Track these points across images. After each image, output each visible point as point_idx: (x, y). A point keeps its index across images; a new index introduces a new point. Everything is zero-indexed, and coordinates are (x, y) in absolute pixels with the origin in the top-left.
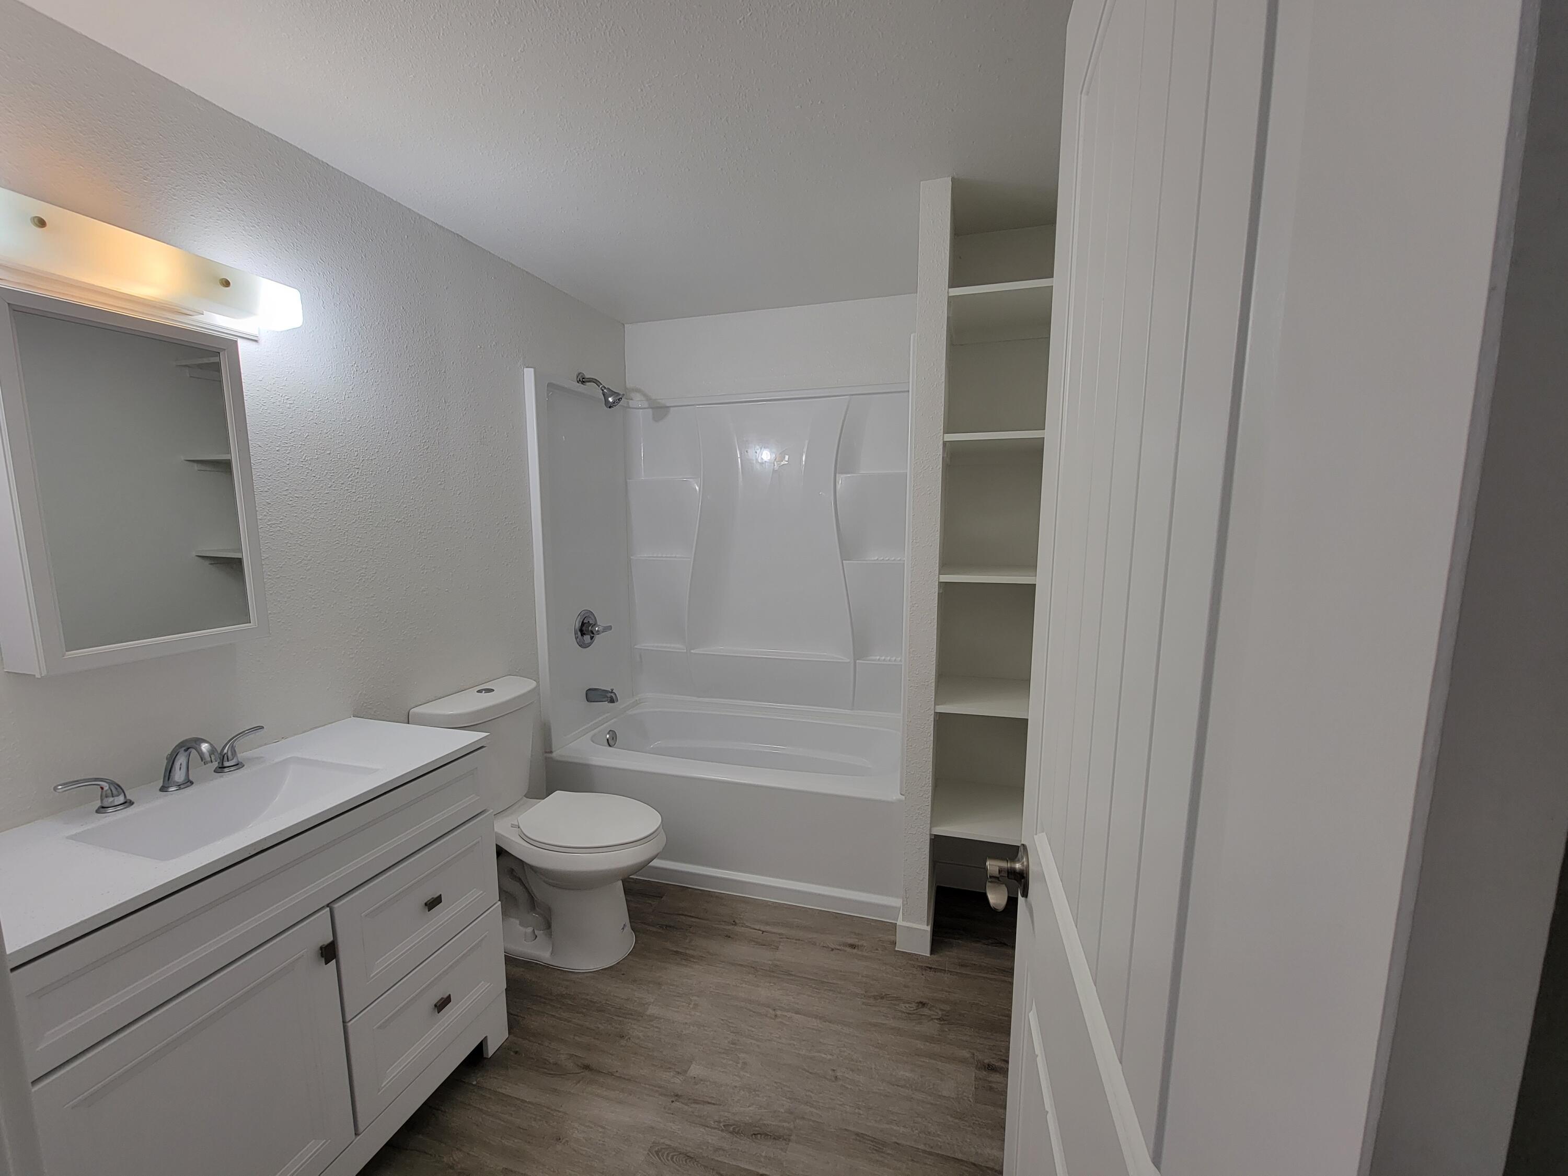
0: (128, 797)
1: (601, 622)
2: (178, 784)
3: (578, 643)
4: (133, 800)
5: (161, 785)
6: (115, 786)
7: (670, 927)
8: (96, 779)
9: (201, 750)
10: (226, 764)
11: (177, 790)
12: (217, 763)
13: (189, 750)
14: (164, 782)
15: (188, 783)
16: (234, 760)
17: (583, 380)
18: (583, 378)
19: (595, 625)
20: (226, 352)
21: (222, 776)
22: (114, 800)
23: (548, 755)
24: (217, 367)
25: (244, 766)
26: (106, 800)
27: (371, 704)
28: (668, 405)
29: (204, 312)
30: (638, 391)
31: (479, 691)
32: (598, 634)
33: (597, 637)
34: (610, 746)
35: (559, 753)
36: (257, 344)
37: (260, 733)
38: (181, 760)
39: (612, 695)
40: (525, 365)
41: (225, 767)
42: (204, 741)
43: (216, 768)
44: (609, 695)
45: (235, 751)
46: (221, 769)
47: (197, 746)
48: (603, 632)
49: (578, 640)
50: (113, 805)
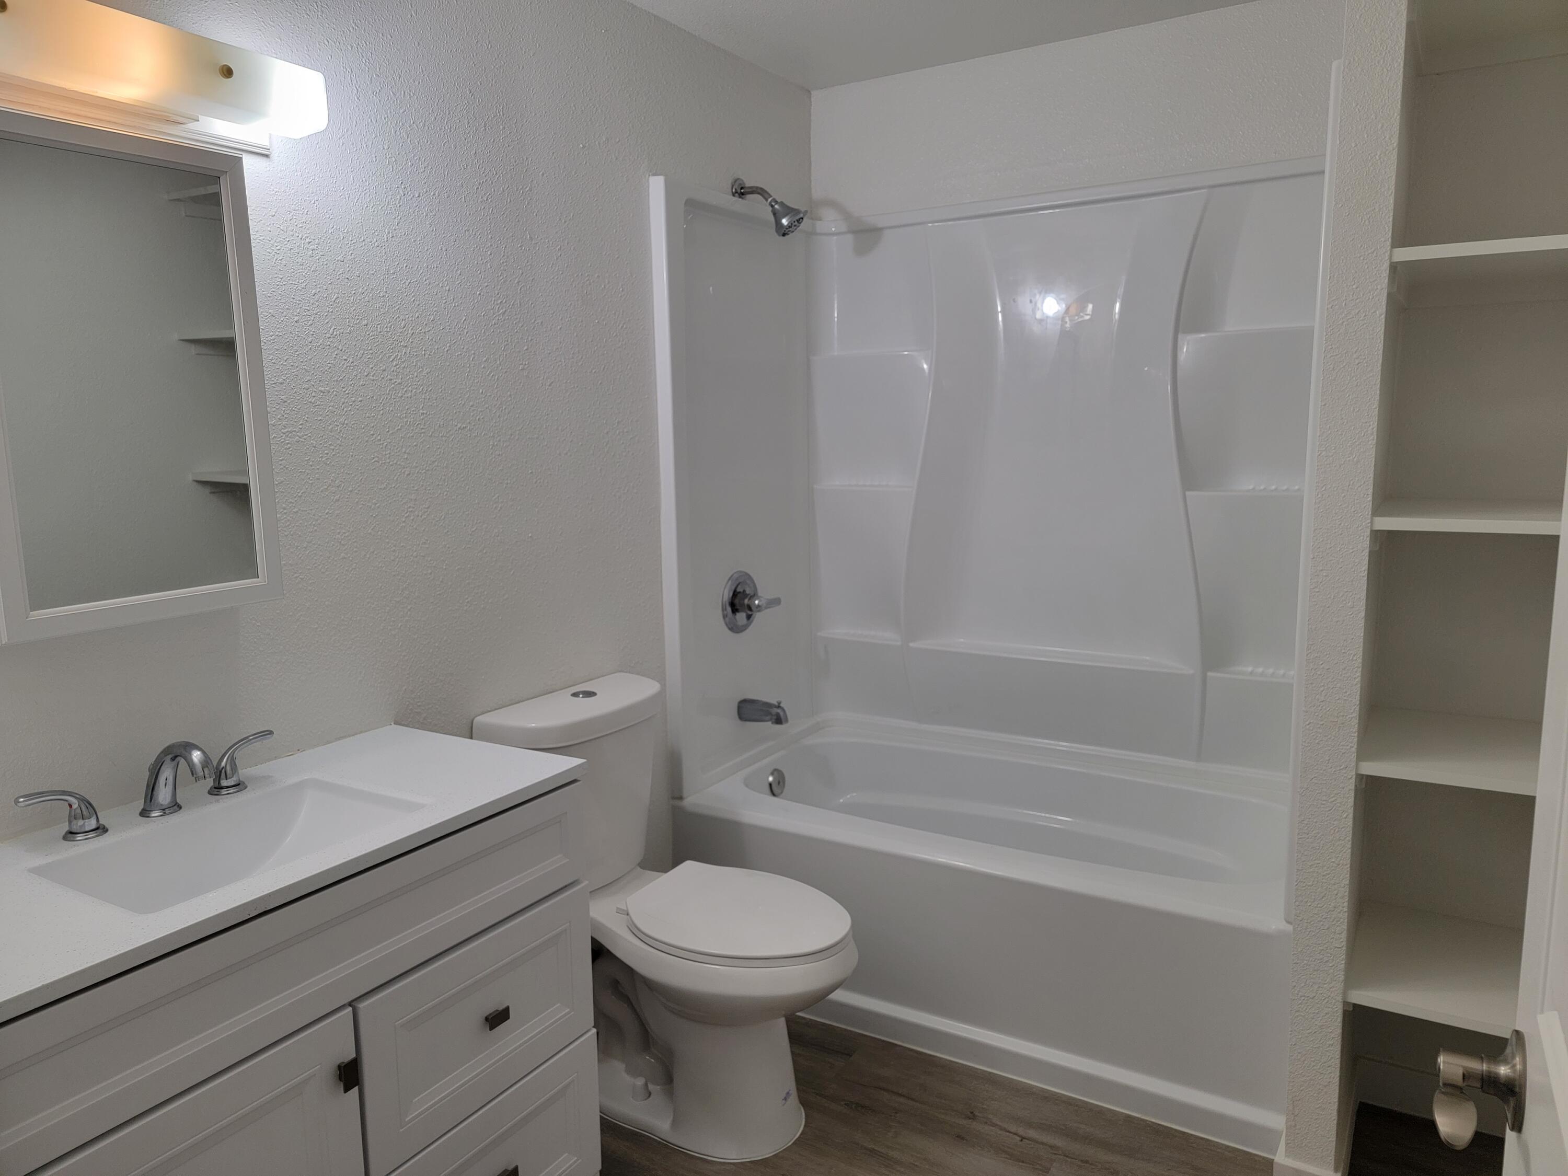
0: (101, 822)
1: (765, 590)
2: (163, 808)
3: (727, 625)
4: (107, 826)
5: (142, 807)
6: (85, 804)
7: (862, 1107)
8: (64, 793)
9: (192, 760)
10: (224, 783)
11: (161, 816)
12: (212, 779)
13: (178, 758)
14: (145, 802)
15: (175, 806)
16: (235, 778)
17: (741, 192)
18: (742, 188)
19: (754, 595)
20: (228, 175)
21: (218, 801)
22: (84, 823)
23: (677, 803)
24: (215, 199)
25: (246, 787)
26: (74, 822)
27: (420, 706)
28: (880, 225)
29: (200, 116)
30: (831, 204)
31: (575, 695)
32: (759, 611)
33: (758, 617)
34: (774, 795)
35: (694, 800)
36: (269, 160)
37: (268, 741)
38: (167, 773)
39: (779, 711)
40: (650, 172)
41: (222, 788)
42: (197, 748)
43: (211, 788)
44: (775, 710)
45: (235, 764)
46: (217, 789)
47: (187, 754)
48: (766, 608)
49: (727, 619)
50: (83, 830)
